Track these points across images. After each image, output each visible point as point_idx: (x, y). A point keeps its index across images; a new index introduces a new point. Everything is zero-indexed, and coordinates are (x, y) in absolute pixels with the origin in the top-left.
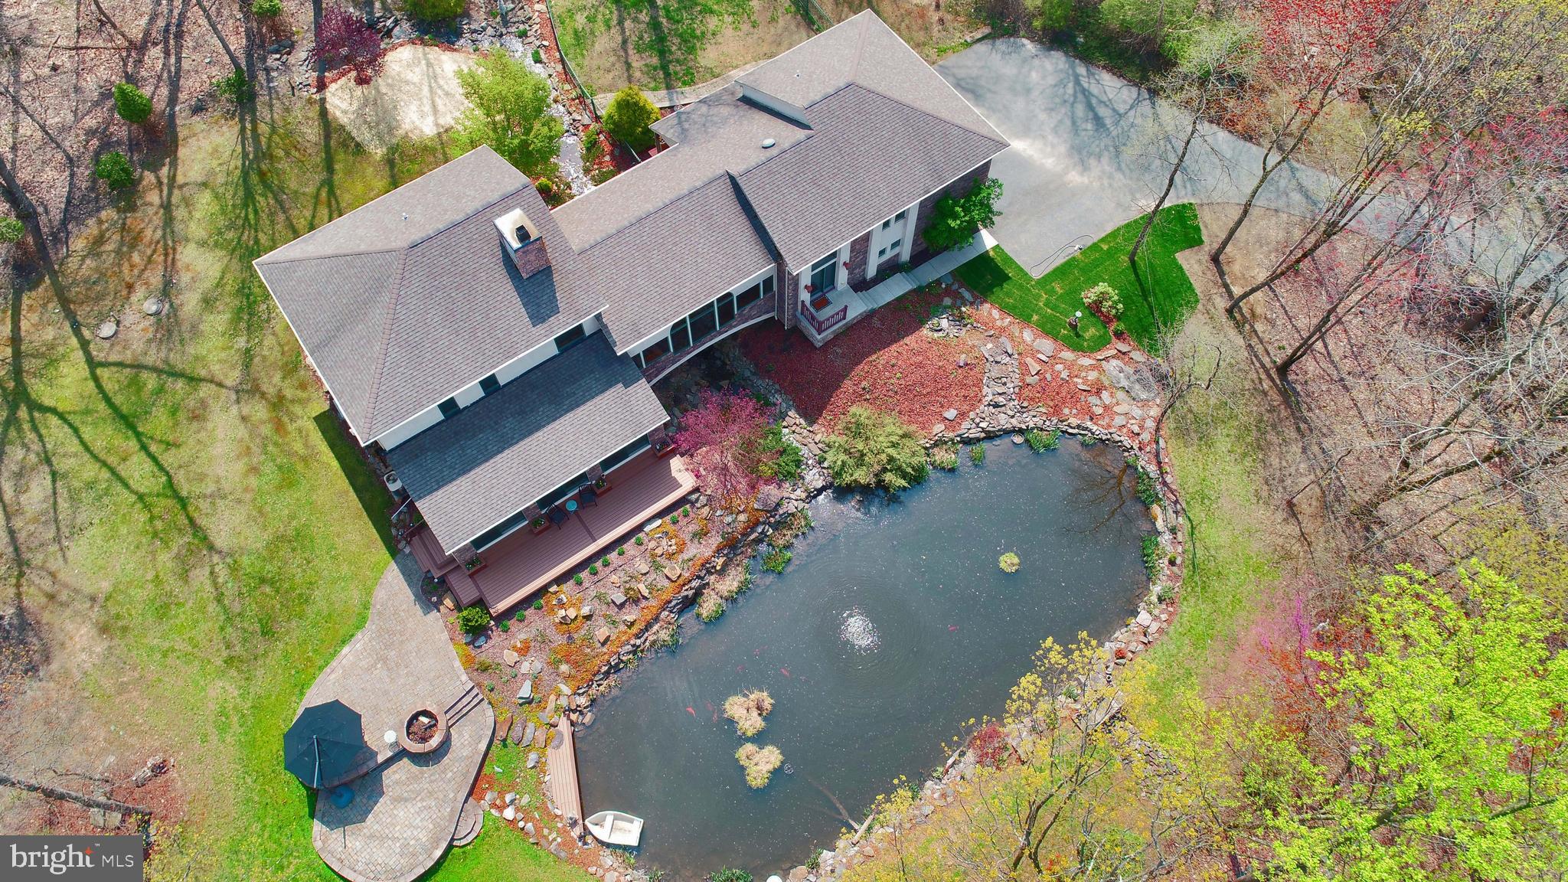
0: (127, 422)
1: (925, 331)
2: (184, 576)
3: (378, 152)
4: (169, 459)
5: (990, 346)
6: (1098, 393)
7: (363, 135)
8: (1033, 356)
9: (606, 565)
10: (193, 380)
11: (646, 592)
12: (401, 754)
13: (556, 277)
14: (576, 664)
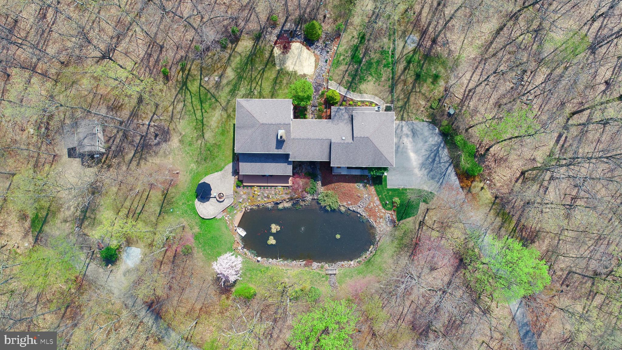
0: (201, 102)
1: (356, 185)
2: (197, 140)
3: (278, 68)
4: (205, 114)
5: (367, 195)
6: (381, 218)
7: (277, 61)
8: (373, 203)
10: (217, 101)
11: (271, 197)
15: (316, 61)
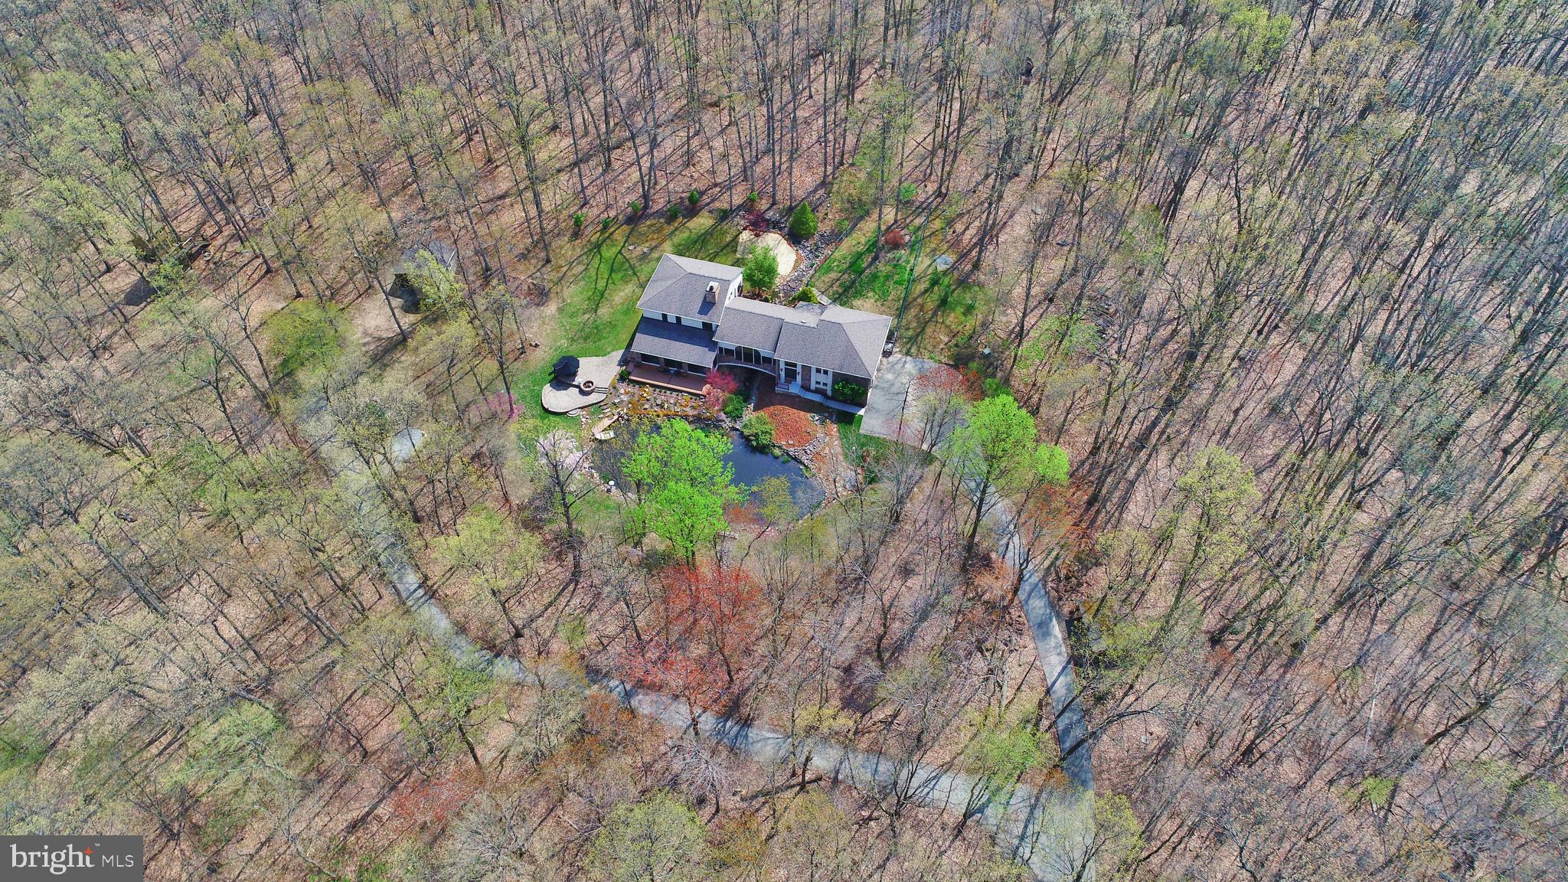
0: (612, 270)
1: (809, 415)
2: (584, 313)
3: (738, 256)
4: (610, 286)
5: (822, 435)
7: (740, 249)
8: (831, 449)
9: (665, 392)
10: (635, 274)
11: (666, 407)
12: (578, 387)
13: (714, 307)
14: (633, 408)
15: (796, 261)
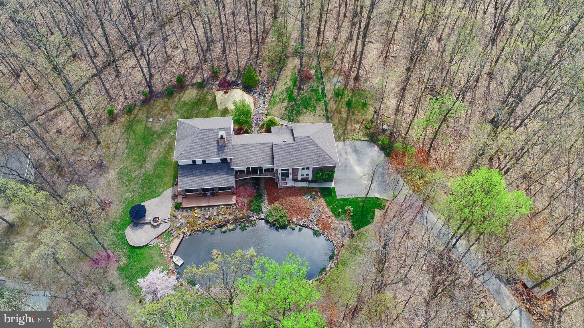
1: (304, 197)
3: (220, 109)
5: (317, 207)
7: (219, 104)
8: (325, 214)
9: (209, 209)
11: (212, 219)
12: (150, 223)
13: (226, 147)
14: (191, 226)
15: (254, 102)
